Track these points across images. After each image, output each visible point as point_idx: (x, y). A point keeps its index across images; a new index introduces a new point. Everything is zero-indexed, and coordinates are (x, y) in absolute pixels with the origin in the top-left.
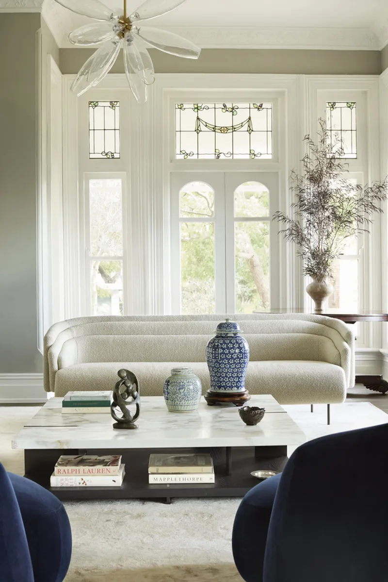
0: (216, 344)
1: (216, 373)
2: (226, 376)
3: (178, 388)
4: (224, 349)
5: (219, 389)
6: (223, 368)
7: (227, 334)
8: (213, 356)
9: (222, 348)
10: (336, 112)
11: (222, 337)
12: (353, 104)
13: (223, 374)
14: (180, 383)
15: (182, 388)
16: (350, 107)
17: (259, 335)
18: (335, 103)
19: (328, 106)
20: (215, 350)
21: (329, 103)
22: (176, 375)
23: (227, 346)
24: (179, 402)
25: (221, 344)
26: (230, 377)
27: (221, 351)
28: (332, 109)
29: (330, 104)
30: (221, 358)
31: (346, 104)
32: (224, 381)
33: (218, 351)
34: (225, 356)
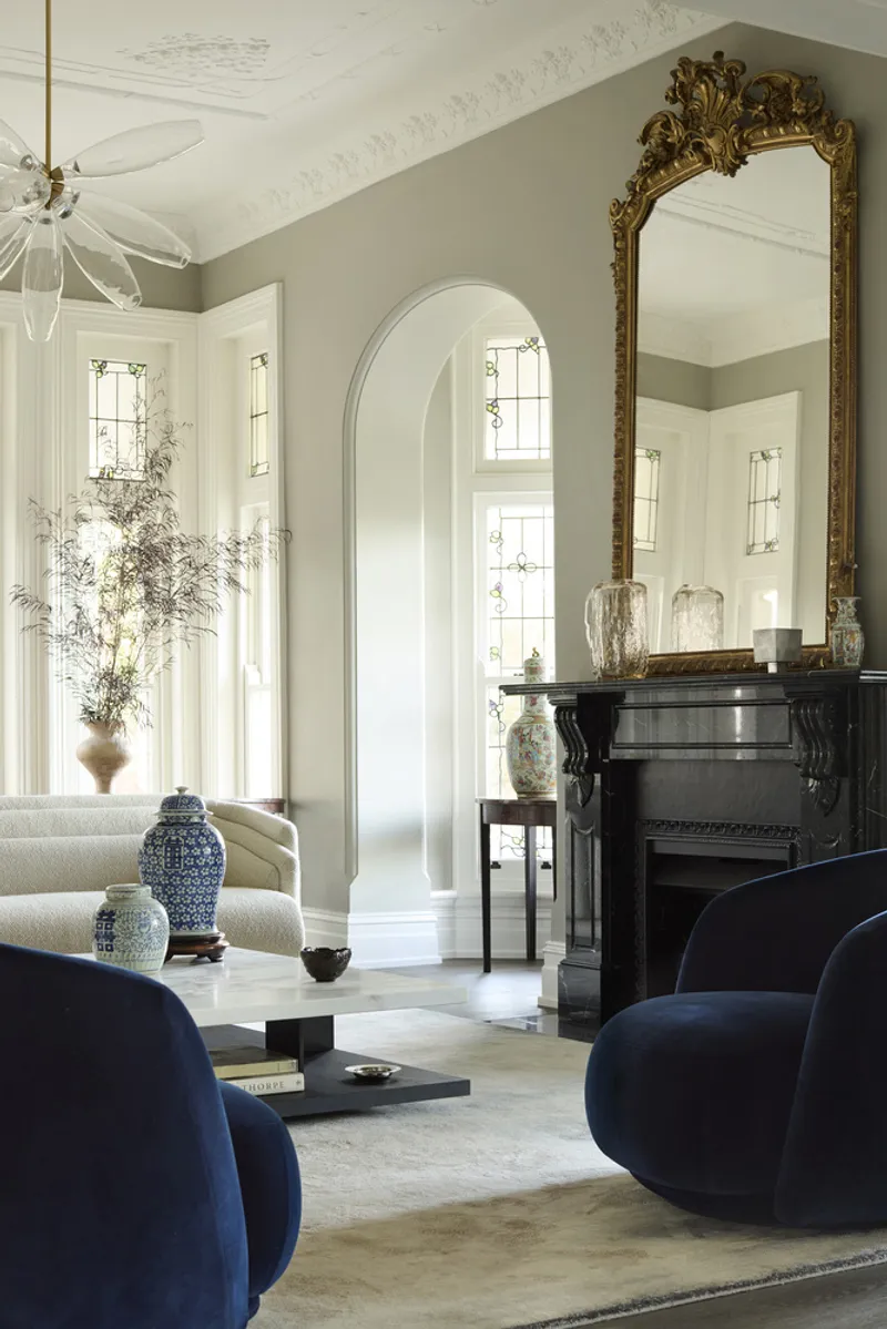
0: (174, 838)
1: (170, 896)
2: (193, 903)
3: (137, 925)
4: (190, 847)
5: (178, 929)
6: (187, 887)
7: (190, 817)
8: (166, 864)
9: (186, 845)
10: (108, 380)
11: (182, 824)
12: (140, 368)
13: (186, 899)
14: (140, 914)
15: (145, 926)
16: (134, 373)
17: (94, 837)
18: (105, 362)
19: (91, 367)
20: (173, 849)
21: (93, 361)
22: (124, 899)
23: (196, 841)
24: (137, 955)
25: (183, 837)
26: (200, 903)
27: (185, 851)
28: (99, 374)
29: (96, 364)
30: (185, 865)
31: (127, 366)
32: (188, 913)
33: (180, 851)
34: (195, 861)
